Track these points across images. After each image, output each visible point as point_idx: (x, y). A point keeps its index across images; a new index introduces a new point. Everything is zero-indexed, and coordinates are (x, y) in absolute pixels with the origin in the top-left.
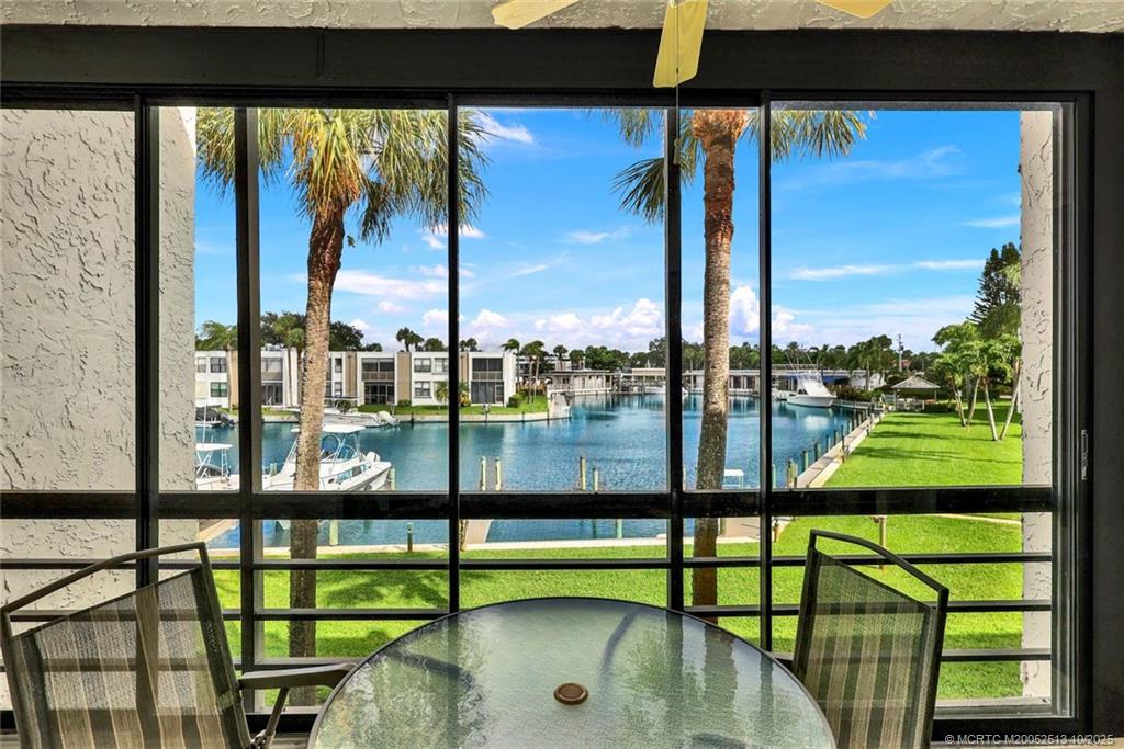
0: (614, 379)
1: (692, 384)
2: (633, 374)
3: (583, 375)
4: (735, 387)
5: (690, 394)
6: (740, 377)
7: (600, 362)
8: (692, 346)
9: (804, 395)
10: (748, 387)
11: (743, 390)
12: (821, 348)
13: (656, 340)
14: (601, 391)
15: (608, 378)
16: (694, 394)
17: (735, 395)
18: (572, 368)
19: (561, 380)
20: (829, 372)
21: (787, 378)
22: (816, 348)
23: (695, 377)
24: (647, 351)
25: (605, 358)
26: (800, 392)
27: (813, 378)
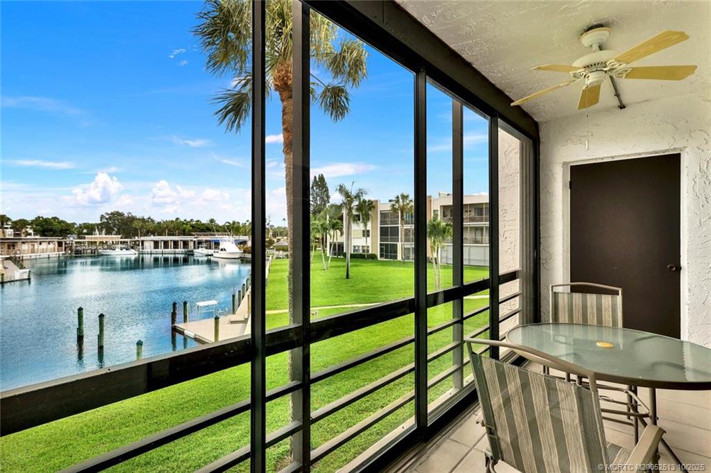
0: (66, 244)
1: (140, 247)
2: (86, 240)
3: (33, 242)
4: (174, 248)
5: (139, 254)
6: (178, 241)
7: (51, 230)
8: (140, 219)
9: (224, 252)
10: (184, 248)
11: (181, 250)
12: (231, 222)
13: (107, 214)
14: (54, 255)
15: (60, 244)
16: (143, 254)
17: (175, 254)
18: (15, 235)
19: (6, 245)
20: (237, 238)
21: (210, 241)
22: (229, 223)
23: (143, 242)
24: (99, 222)
25: (57, 227)
26: (222, 250)
27: (229, 241)
